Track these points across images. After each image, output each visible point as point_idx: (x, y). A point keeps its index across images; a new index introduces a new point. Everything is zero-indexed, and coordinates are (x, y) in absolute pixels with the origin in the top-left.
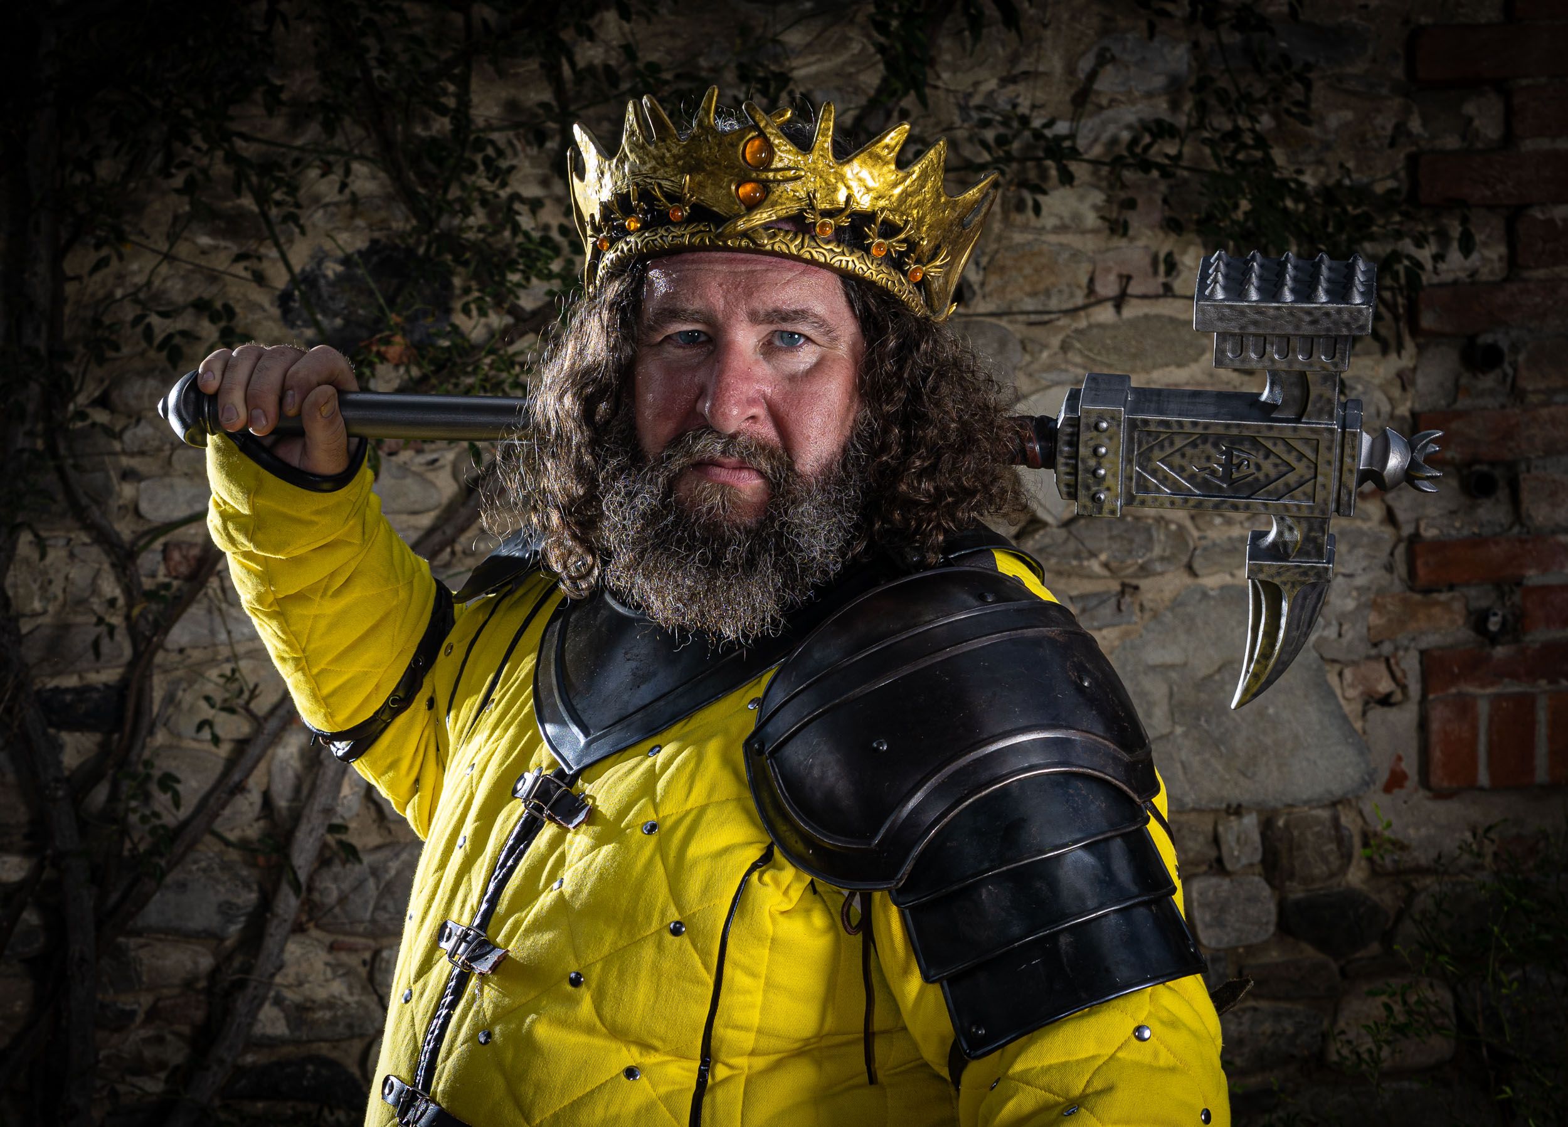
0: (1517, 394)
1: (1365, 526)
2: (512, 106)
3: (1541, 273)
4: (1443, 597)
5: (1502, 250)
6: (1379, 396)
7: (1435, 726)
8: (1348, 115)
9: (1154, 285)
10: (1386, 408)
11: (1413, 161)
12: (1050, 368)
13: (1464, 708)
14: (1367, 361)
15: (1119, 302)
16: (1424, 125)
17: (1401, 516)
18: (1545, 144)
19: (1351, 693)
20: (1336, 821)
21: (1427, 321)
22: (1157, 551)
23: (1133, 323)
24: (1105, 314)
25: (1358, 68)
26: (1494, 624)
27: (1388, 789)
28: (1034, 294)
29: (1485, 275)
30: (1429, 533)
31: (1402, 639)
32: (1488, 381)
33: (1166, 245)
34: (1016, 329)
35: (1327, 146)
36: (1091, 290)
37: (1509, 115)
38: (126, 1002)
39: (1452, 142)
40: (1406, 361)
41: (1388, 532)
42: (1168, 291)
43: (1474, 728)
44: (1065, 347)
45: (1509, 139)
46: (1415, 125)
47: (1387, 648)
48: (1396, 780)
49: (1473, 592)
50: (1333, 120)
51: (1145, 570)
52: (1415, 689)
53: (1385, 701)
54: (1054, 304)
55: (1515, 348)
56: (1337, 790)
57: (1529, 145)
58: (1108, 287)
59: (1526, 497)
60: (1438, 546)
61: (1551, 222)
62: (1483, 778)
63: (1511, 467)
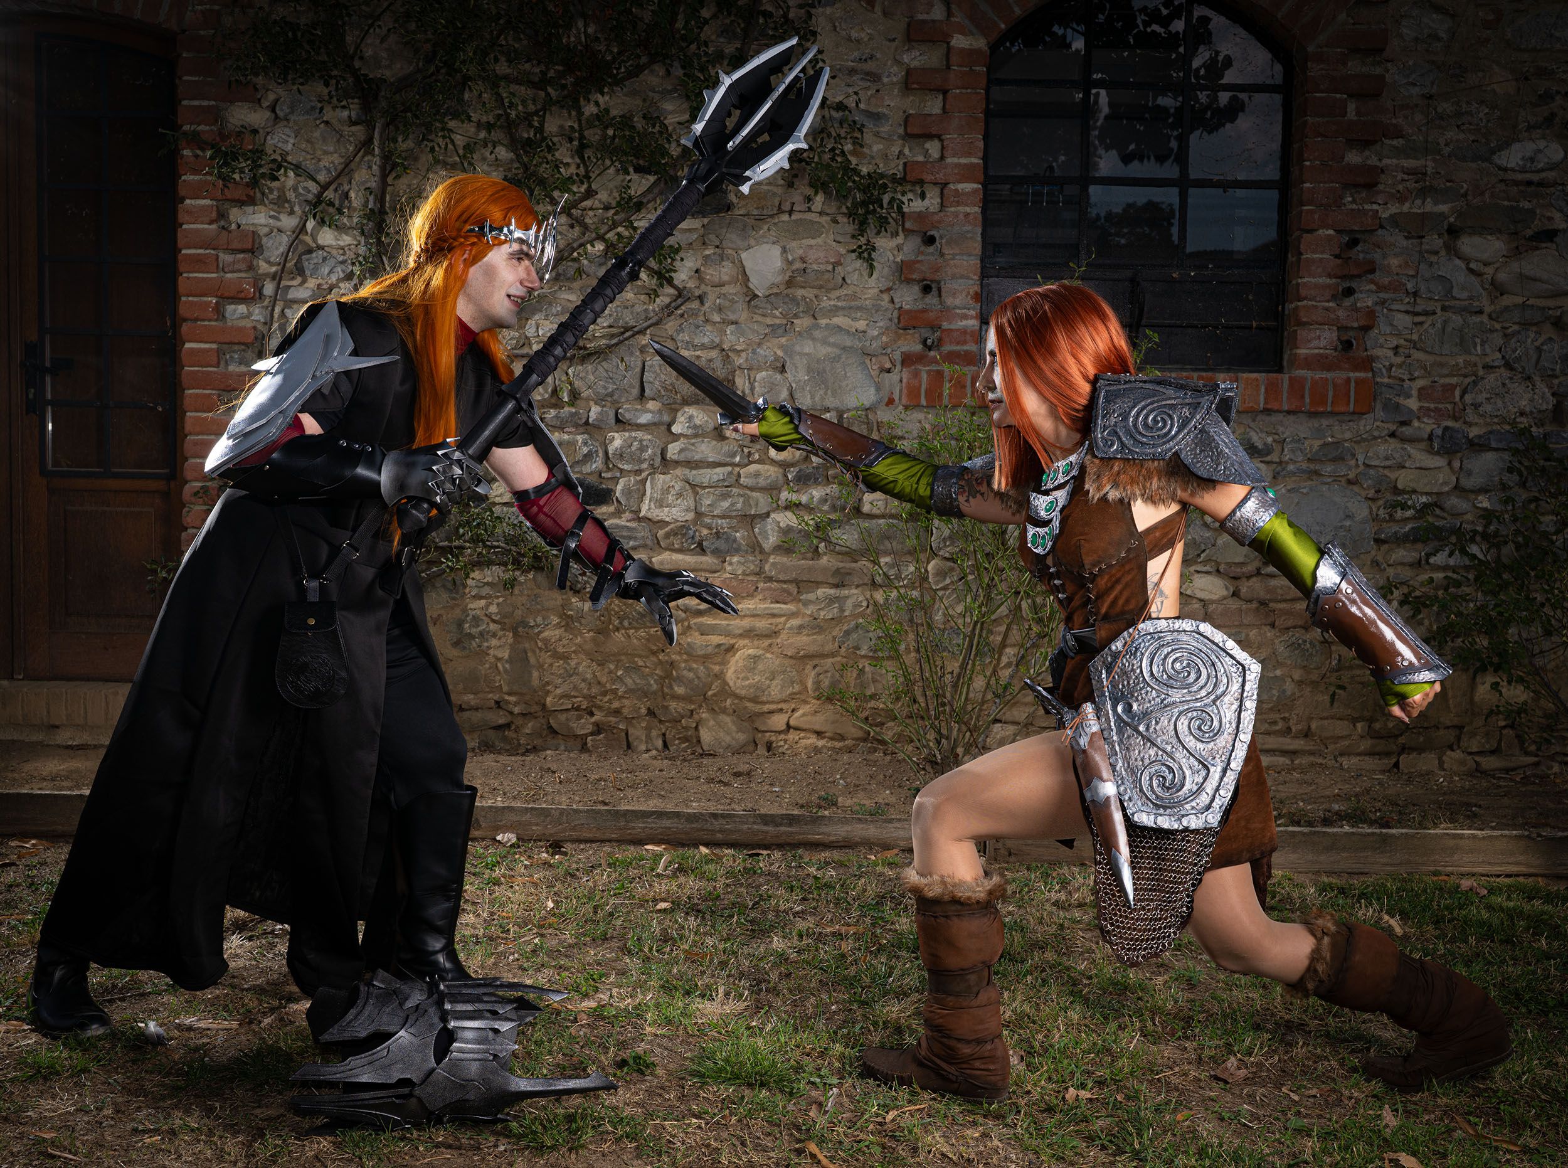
0: (942, 255)
1: (883, 303)
2: (561, 127)
3: (952, 209)
4: (911, 332)
5: (939, 200)
6: (889, 253)
7: (904, 381)
8: (881, 146)
9: (805, 206)
10: (891, 258)
11: (905, 164)
12: (763, 236)
13: (916, 374)
14: (884, 240)
15: (790, 213)
16: (910, 150)
17: (896, 300)
18: (956, 160)
19: (875, 367)
20: (867, 416)
21: (908, 225)
22: (801, 309)
23: (795, 221)
24: (785, 217)
25: (885, 129)
26: (929, 342)
27: (887, 405)
28: (757, 208)
29: (931, 210)
30: (907, 307)
31: (895, 347)
32: (931, 249)
33: (809, 191)
34: (750, 221)
35: (872, 157)
36: (779, 208)
37: (943, 148)
39: (921, 158)
40: (900, 240)
41: (891, 306)
42: (809, 209)
43: (920, 382)
44: (769, 230)
45: (942, 158)
46: (907, 151)
47: (889, 351)
48: (891, 402)
49: (923, 330)
50: (875, 148)
51: (796, 316)
52: (899, 367)
53: (889, 371)
54: (765, 212)
55: (941, 237)
56: (867, 404)
57: (949, 160)
58: (786, 206)
59: (943, 294)
60: (909, 312)
61: (957, 190)
62: (923, 402)
63: (939, 282)
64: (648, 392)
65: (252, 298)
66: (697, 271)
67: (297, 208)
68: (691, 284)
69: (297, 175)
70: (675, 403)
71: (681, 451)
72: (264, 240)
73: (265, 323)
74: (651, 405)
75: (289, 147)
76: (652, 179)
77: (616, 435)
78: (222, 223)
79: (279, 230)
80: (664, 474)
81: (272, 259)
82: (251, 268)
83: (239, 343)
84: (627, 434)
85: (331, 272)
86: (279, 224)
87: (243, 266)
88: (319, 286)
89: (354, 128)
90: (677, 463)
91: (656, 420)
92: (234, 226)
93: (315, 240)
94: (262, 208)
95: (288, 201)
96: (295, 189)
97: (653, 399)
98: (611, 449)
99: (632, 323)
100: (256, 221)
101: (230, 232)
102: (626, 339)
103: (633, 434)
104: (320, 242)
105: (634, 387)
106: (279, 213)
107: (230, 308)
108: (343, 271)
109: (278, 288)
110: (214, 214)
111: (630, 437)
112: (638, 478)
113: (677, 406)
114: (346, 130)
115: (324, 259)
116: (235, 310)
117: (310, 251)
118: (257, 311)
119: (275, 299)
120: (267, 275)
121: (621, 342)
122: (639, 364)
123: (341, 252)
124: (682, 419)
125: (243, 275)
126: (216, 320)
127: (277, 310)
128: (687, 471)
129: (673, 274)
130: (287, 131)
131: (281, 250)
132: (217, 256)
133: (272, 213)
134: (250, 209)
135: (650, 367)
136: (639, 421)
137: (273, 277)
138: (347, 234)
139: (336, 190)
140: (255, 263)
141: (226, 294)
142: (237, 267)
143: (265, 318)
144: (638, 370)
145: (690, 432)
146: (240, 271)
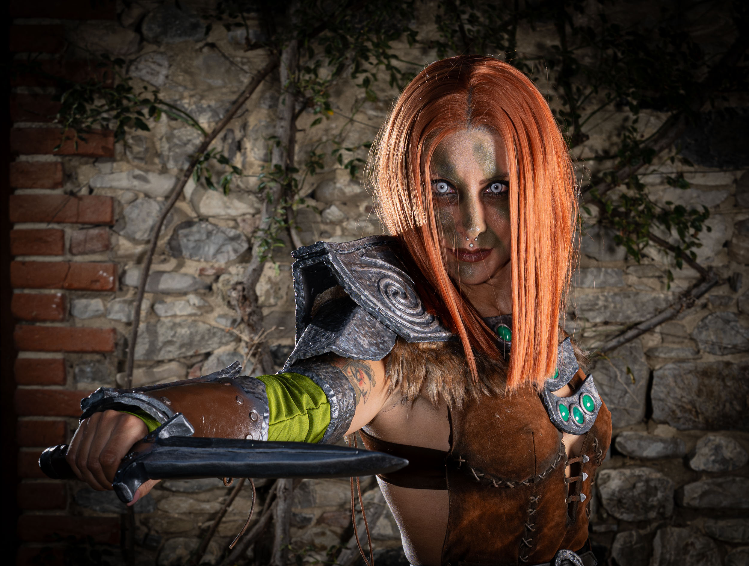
2: (540, 46)
38: (307, 513)
64: (657, 414)
65: (112, 290)
66: (726, 244)
67: (171, 165)
68: (717, 263)
69: (171, 118)
70: (695, 428)
71: (704, 494)
72: (127, 209)
73: (129, 324)
74: (662, 431)
75: (160, 80)
76: (664, 117)
77: (613, 473)
78: (69, 187)
79: (147, 196)
80: (679, 526)
81: (138, 236)
82: (108, 247)
83: (94, 352)
84: (628, 472)
85: (218, 251)
86: (147, 187)
87: (98, 246)
88: (202, 271)
89: (250, 54)
90: (696, 511)
91: (669, 452)
92: (84, 191)
93: (195, 207)
94: (124, 166)
95: (159, 155)
96: (169, 138)
97: (664, 422)
98: (605, 493)
99: (636, 318)
100: (115, 184)
101: (80, 199)
102: (629, 340)
103: (637, 472)
104: (204, 210)
105: (637, 407)
106: (147, 171)
107: (80, 304)
108: (235, 251)
109: (146, 274)
110: (59, 175)
111: (633, 475)
112: (642, 532)
113: (698, 432)
114: (239, 55)
115: (209, 234)
116: (86, 307)
117: (189, 224)
118: (117, 307)
119: (143, 292)
120: (129, 257)
121: (621, 344)
122: (645, 374)
123: (232, 223)
124: (705, 450)
125: (97, 257)
126: (62, 321)
127: (145, 305)
128: (711, 523)
129: (694, 249)
130: (158, 58)
131: (150, 222)
132: (63, 232)
133: (137, 172)
134: (106, 167)
135: (661, 378)
136: (645, 454)
137: (139, 260)
138: (240, 199)
139: (224, 139)
140: (113, 240)
141: (76, 285)
142: (89, 246)
143: (128, 316)
144: (643, 382)
145: (716, 467)
146: (93, 252)
